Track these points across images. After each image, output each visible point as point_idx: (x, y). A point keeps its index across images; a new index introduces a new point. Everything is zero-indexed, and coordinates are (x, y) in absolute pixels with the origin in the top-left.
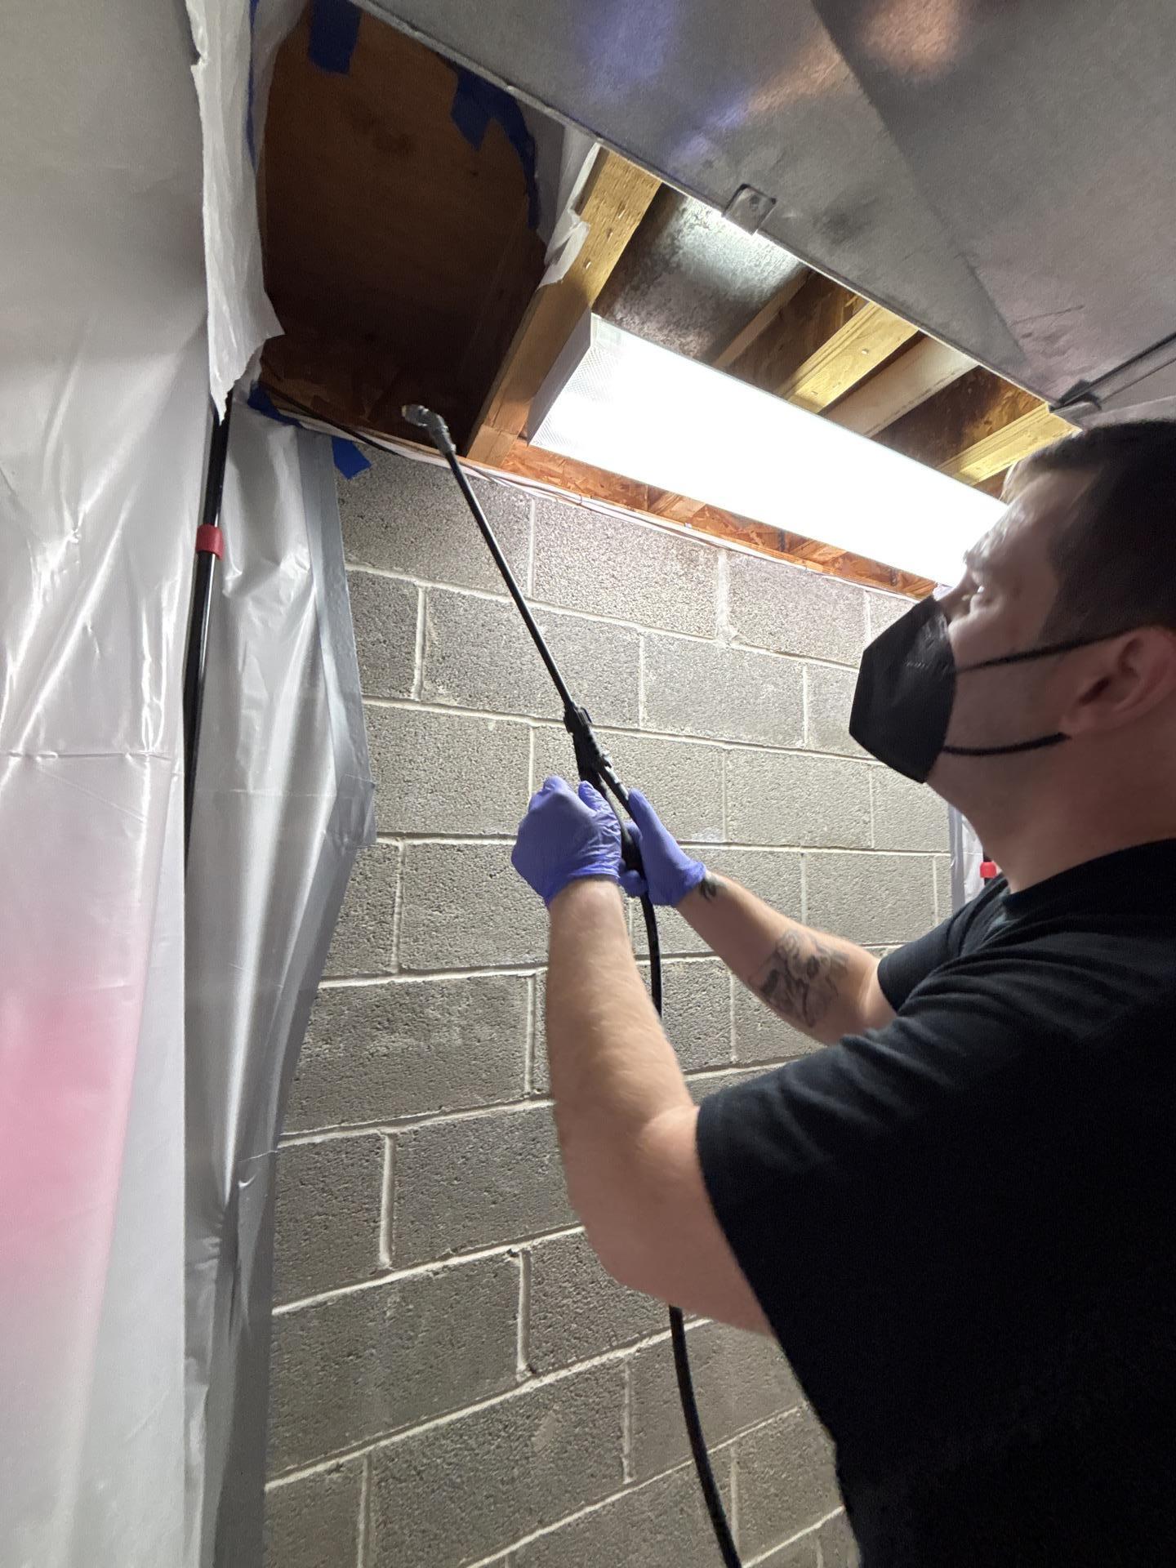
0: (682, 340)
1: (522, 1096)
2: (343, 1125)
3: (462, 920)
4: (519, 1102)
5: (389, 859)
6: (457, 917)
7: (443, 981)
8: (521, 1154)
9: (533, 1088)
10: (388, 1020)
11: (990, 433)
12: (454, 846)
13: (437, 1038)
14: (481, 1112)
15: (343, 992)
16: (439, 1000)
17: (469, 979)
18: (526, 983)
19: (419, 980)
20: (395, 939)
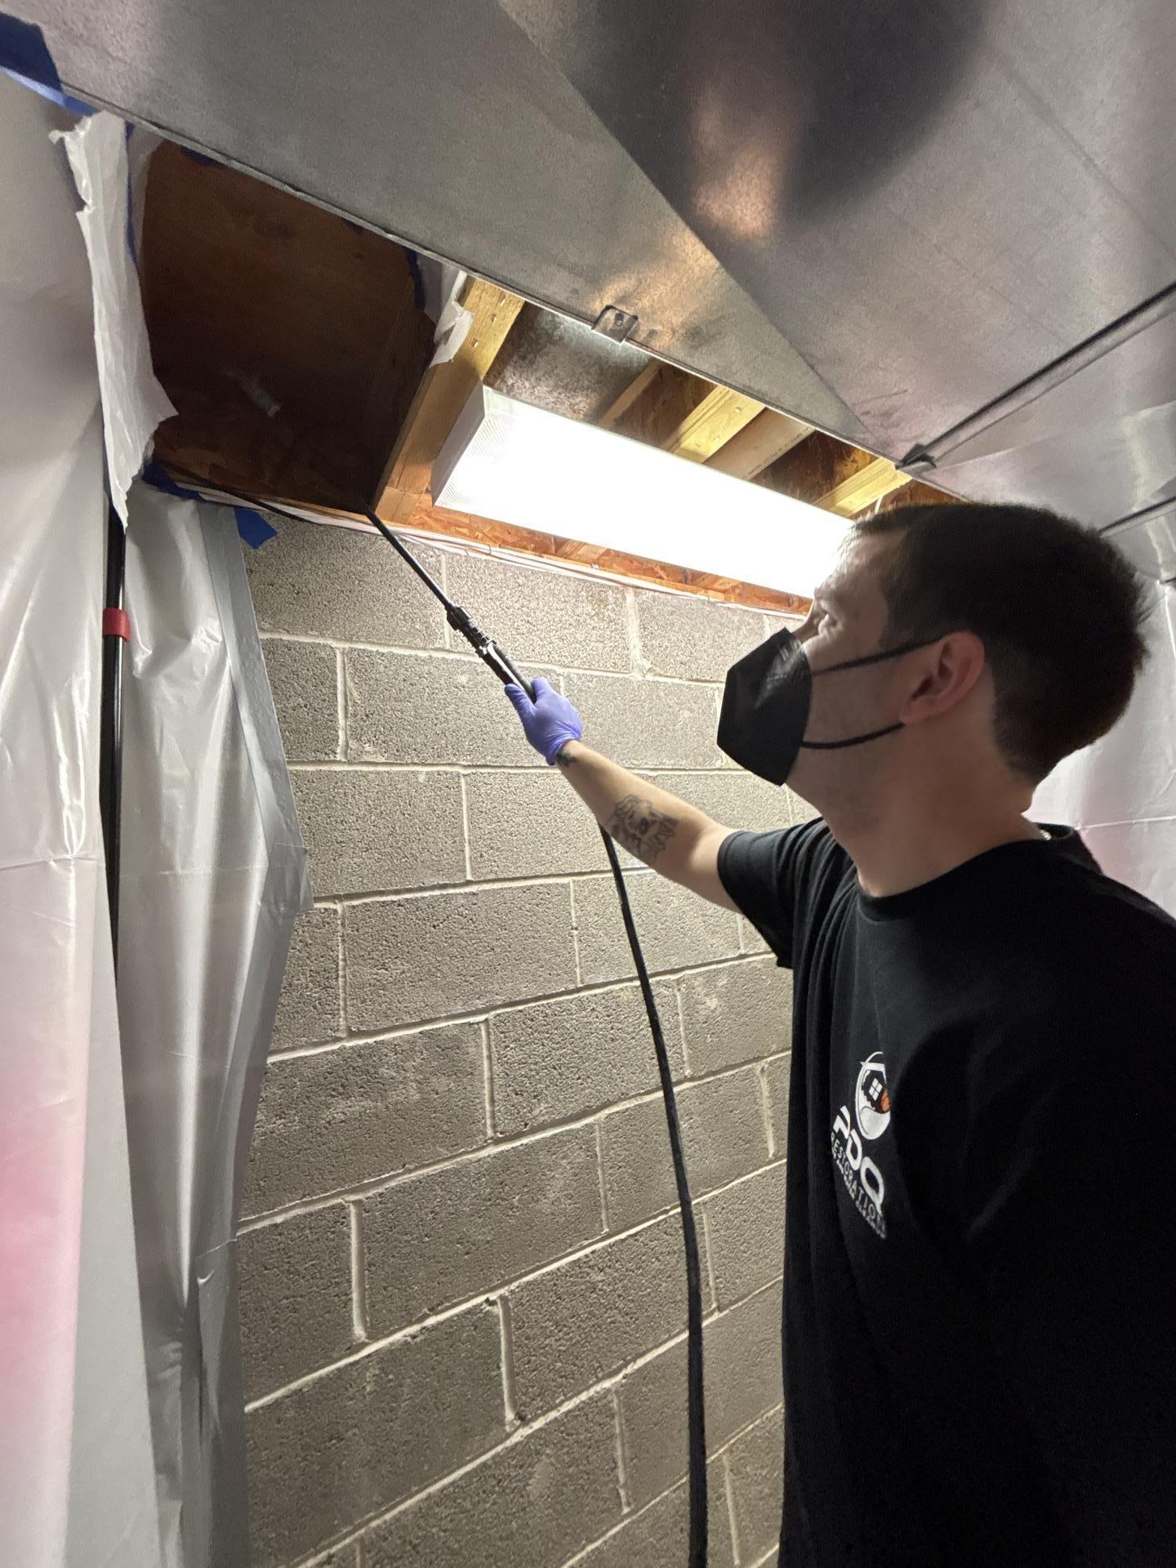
0: (571, 400)
1: (486, 1141)
2: (304, 1200)
3: (408, 975)
4: (483, 1148)
5: (328, 923)
6: (403, 972)
7: (394, 1039)
8: (490, 1200)
9: (495, 1132)
10: (342, 1086)
11: (857, 470)
12: (394, 902)
13: (394, 1097)
14: (446, 1163)
15: (292, 1064)
16: (392, 1057)
17: (421, 1033)
18: (479, 1029)
19: (371, 1041)
20: (341, 1003)
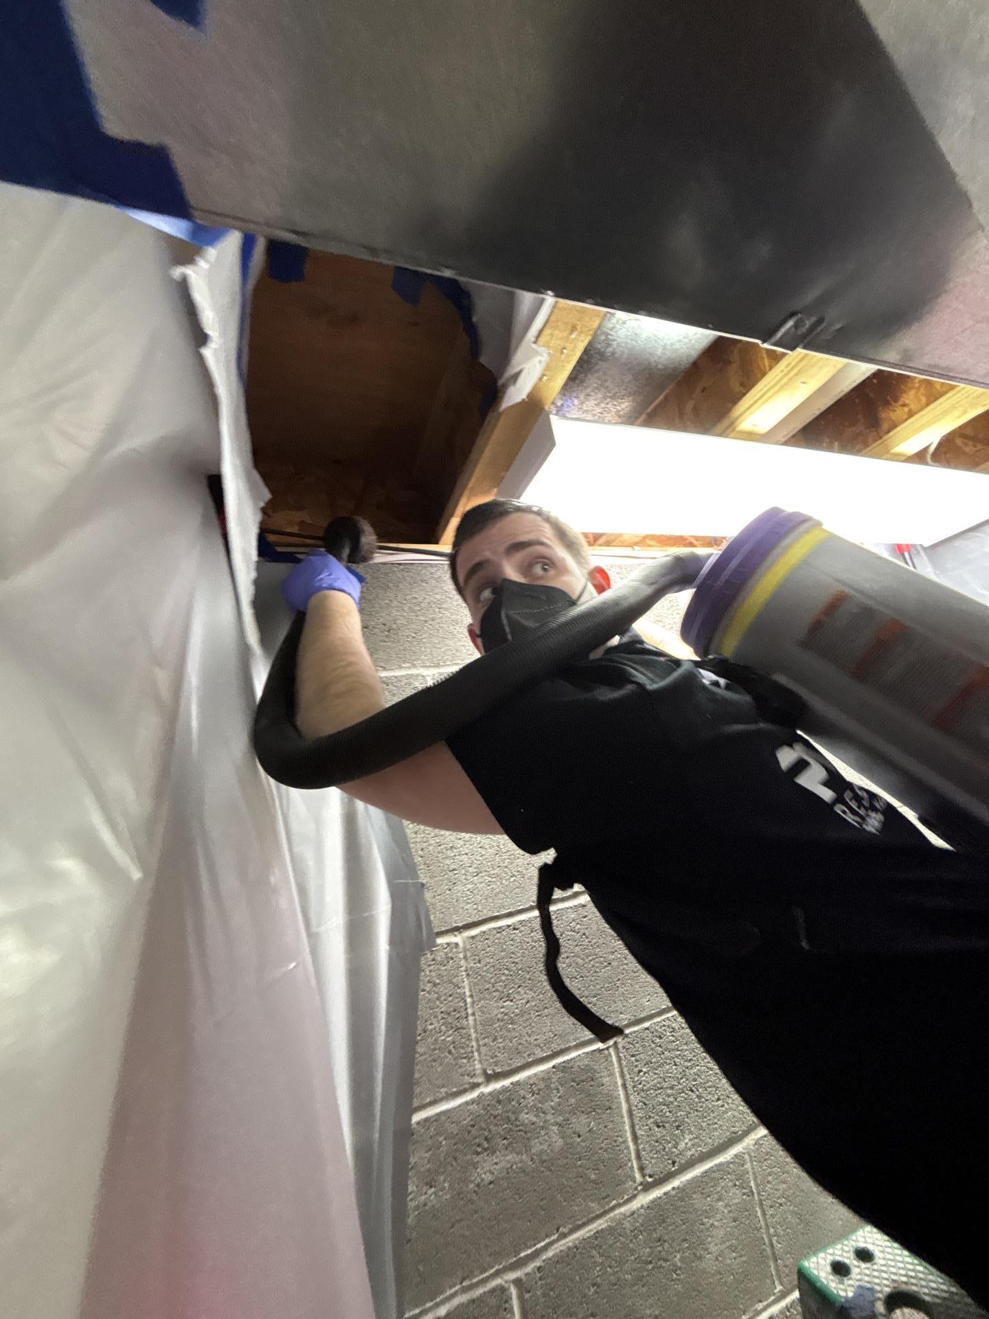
1: (636, 1189)
2: (464, 1284)
3: (533, 1004)
4: (634, 1196)
5: (452, 959)
6: (528, 1002)
7: (529, 1077)
8: (651, 1262)
9: (644, 1176)
10: (486, 1139)
12: (509, 926)
13: (537, 1147)
14: (600, 1221)
15: (436, 1120)
16: (531, 1100)
17: (554, 1067)
18: (610, 1054)
19: (506, 1082)
20: (474, 1043)
